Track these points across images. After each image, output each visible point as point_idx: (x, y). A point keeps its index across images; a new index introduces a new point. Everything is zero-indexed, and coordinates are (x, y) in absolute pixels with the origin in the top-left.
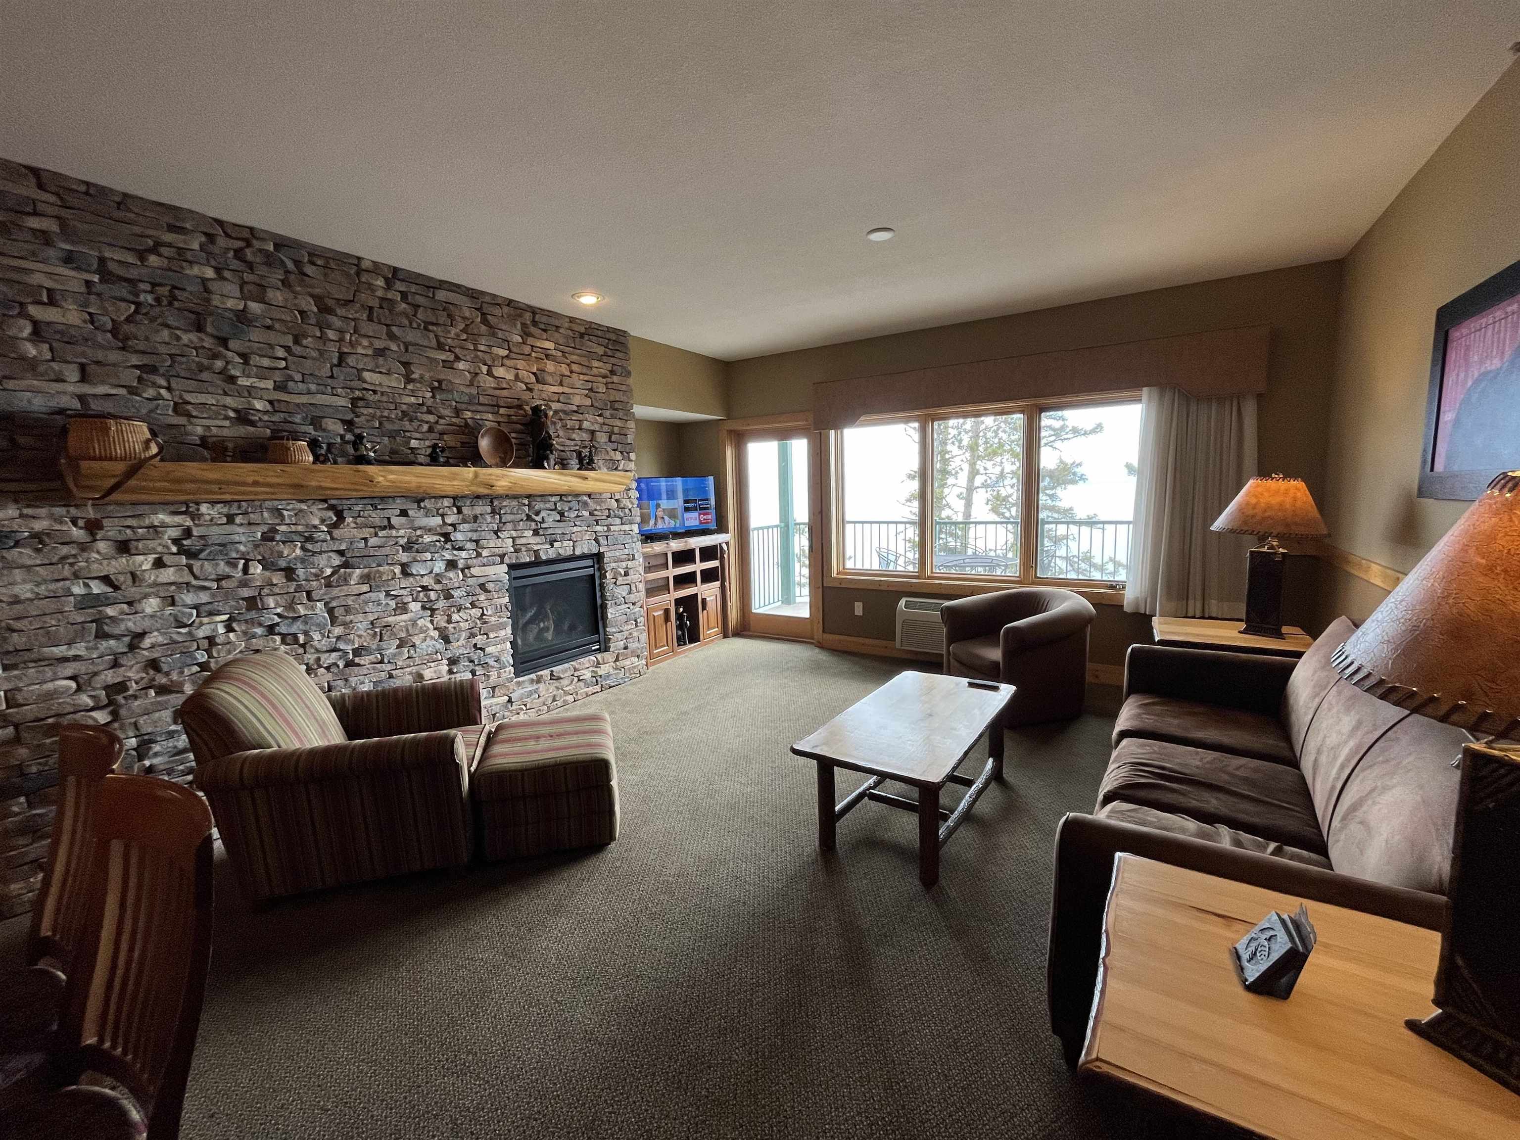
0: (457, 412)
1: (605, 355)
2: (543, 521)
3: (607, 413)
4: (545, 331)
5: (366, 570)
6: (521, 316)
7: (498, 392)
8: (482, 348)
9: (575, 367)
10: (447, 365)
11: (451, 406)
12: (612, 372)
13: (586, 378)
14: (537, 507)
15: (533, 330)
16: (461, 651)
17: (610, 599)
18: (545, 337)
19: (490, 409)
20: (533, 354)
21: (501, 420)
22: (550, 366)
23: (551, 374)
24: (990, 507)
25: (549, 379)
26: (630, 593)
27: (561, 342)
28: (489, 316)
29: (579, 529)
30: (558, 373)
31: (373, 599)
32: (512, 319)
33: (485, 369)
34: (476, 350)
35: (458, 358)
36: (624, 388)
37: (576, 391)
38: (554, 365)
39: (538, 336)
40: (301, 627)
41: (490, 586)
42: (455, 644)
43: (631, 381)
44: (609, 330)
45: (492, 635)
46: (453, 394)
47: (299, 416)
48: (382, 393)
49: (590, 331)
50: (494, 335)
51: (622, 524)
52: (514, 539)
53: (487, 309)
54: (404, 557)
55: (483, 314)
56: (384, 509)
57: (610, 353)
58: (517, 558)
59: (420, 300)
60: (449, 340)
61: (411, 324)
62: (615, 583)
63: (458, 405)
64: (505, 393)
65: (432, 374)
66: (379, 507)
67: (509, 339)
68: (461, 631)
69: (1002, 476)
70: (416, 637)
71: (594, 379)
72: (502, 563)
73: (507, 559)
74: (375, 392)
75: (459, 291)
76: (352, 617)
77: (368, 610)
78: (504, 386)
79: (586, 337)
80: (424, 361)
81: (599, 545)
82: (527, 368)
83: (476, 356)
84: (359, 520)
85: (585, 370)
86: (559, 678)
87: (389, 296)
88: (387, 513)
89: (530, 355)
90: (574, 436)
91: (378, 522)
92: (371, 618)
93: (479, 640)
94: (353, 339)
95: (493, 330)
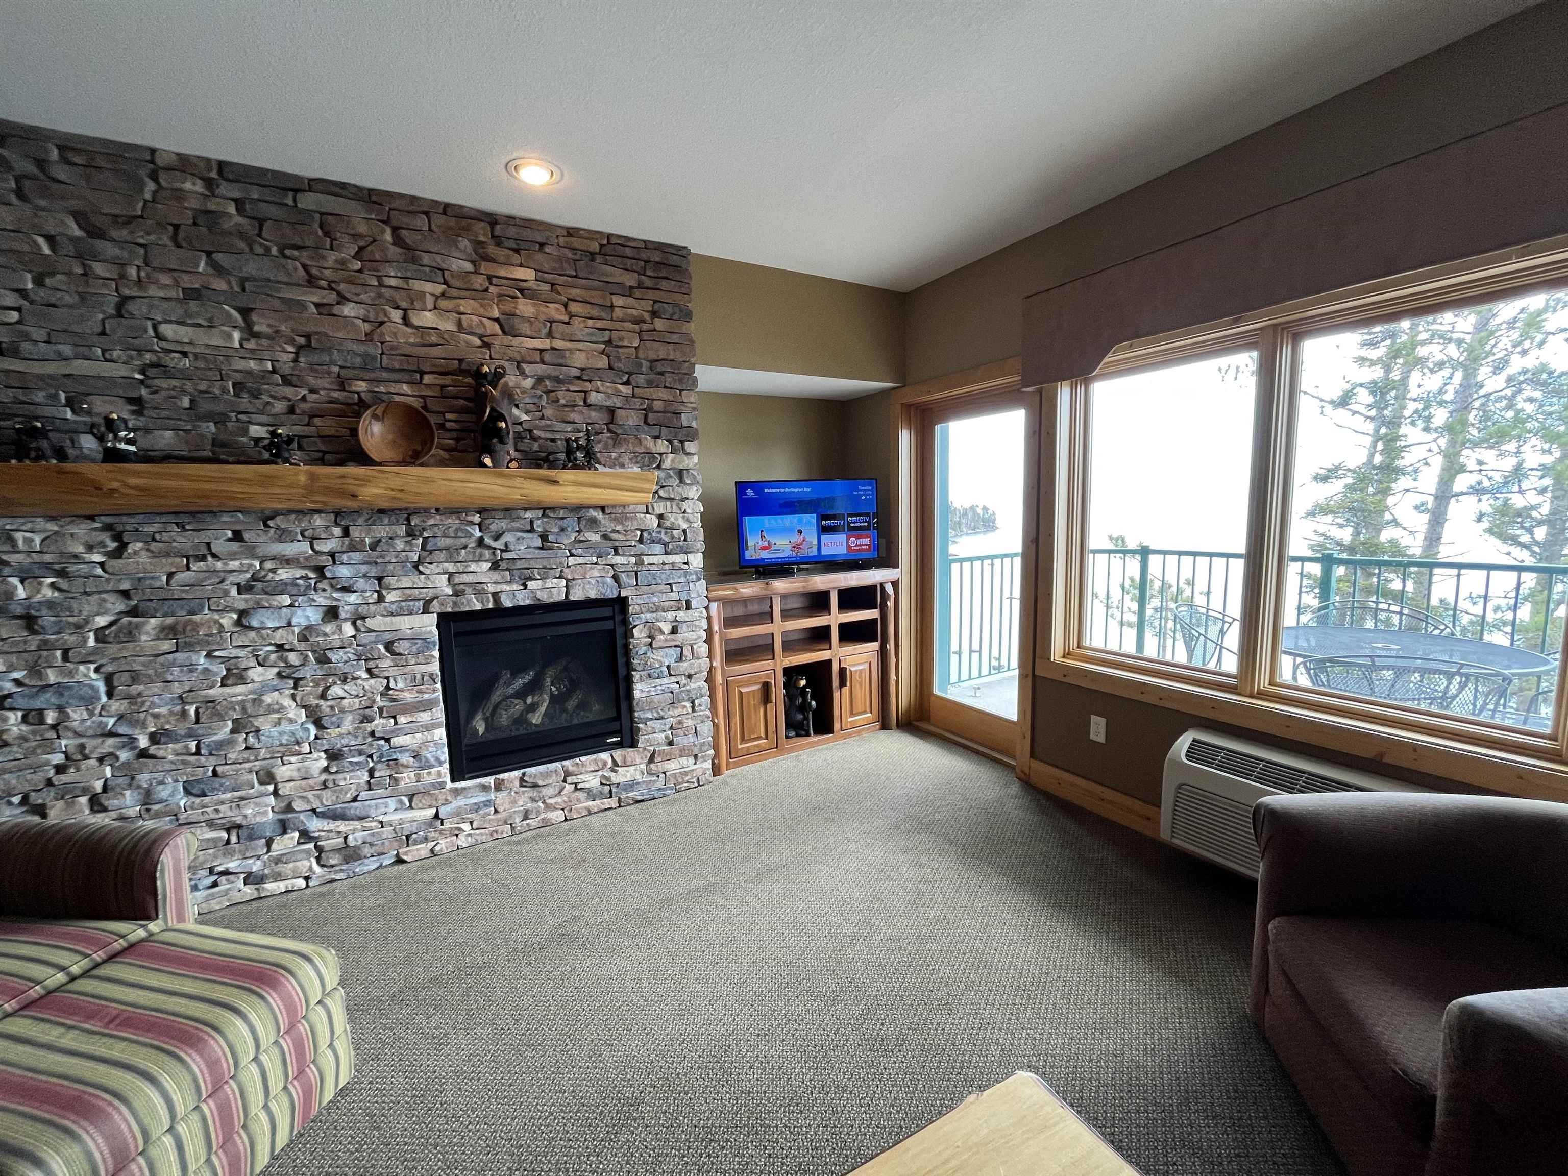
0: (342, 384)
1: (640, 286)
2: (506, 549)
3: (641, 380)
4: (517, 251)
5: (169, 621)
6: (467, 229)
7: (423, 351)
8: (393, 282)
9: (574, 307)
10: (324, 310)
11: (329, 373)
12: (655, 314)
13: (599, 324)
14: (493, 527)
15: (492, 249)
16: (345, 741)
17: (639, 668)
18: (518, 262)
19: (406, 377)
20: (492, 289)
21: (430, 393)
22: (525, 307)
23: (528, 320)
24: (1485, 524)
25: (525, 328)
26: (681, 658)
27: (547, 267)
28: (404, 232)
29: (580, 560)
30: (542, 317)
31: (178, 662)
32: (451, 236)
33: (396, 315)
34: (381, 285)
35: (343, 299)
36: (675, 338)
37: (580, 346)
38: (535, 305)
39: (502, 259)
40: (54, 700)
41: (402, 647)
42: (333, 732)
43: (691, 327)
44: (648, 245)
45: (402, 719)
46: (330, 354)
47: (41, 394)
48: (196, 356)
49: (609, 249)
50: (414, 260)
51: (666, 553)
52: (451, 575)
53: (399, 219)
54: (241, 601)
55: (395, 230)
56: (199, 530)
57: (648, 282)
58: (455, 603)
59: (271, 211)
60: (326, 272)
61: (251, 249)
62: (651, 644)
63: (343, 372)
64: (436, 352)
65: (291, 323)
66: (188, 527)
67: (444, 266)
68: (342, 711)
69: (1518, 473)
70: (261, 719)
71: (617, 325)
72: (426, 610)
73: (436, 606)
74: (185, 354)
75: (344, 193)
76: (141, 688)
77: (170, 678)
78: (434, 339)
79: (599, 259)
80: (277, 304)
81: (620, 586)
82: (482, 311)
83: (380, 296)
84: (154, 546)
85: (595, 312)
86: (535, 786)
87: (211, 206)
88: (204, 537)
89: (486, 290)
90: (573, 416)
91: (188, 548)
92: (177, 689)
93: (380, 724)
94: (143, 274)
95: (411, 254)
